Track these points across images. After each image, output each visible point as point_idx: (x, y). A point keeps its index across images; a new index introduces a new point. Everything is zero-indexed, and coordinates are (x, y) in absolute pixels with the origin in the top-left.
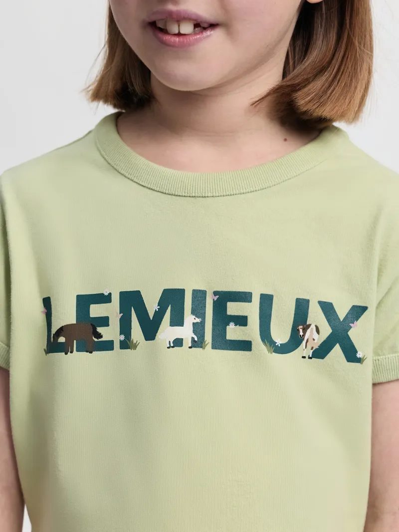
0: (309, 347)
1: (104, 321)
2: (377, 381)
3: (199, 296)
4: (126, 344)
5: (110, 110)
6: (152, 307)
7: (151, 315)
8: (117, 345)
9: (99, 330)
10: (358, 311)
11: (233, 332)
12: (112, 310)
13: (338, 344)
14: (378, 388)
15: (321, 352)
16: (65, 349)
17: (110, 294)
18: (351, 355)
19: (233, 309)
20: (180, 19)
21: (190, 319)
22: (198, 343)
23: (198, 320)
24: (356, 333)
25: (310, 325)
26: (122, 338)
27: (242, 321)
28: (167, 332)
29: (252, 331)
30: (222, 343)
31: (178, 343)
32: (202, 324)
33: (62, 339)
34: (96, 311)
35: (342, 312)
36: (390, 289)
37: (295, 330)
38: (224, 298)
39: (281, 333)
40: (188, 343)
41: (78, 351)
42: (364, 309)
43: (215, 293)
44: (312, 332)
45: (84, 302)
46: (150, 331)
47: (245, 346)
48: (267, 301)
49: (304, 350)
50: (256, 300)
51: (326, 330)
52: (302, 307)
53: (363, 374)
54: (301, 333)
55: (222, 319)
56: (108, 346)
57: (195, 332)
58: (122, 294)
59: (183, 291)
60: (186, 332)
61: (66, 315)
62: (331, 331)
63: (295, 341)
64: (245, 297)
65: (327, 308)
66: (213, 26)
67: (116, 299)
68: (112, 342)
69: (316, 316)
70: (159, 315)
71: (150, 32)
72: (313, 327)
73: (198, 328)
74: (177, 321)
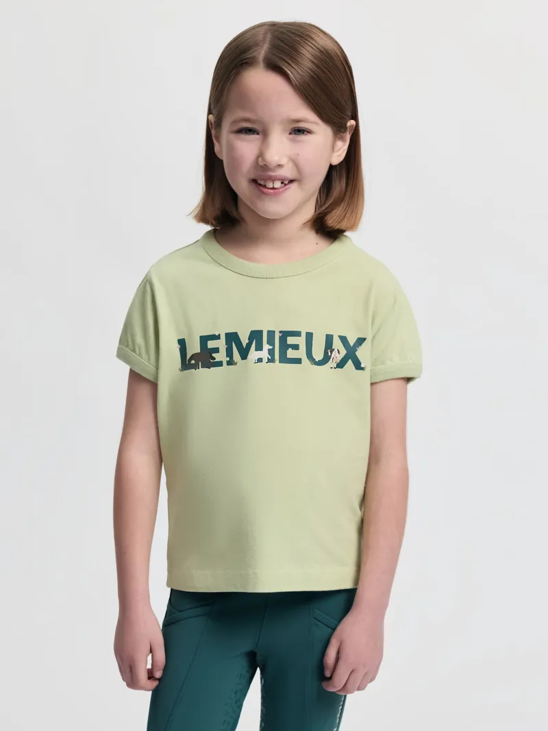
0: (334, 361)
1: (217, 350)
2: (374, 381)
3: (271, 334)
4: (230, 363)
5: (209, 228)
6: (245, 341)
7: (244, 346)
8: (225, 363)
9: (213, 355)
10: (361, 341)
11: (291, 354)
12: (221, 344)
13: (350, 361)
14: (374, 386)
15: (341, 365)
16: (195, 367)
17: (219, 335)
18: (358, 366)
19: (291, 340)
20: (273, 179)
21: (266, 347)
22: (271, 360)
23: (271, 347)
24: (361, 353)
25: (334, 350)
26: (228, 359)
27: (296, 347)
28: (254, 354)
29: (301, 353)
30: (284, 359)
31: (260, 360)
32: (274, 349)
33: (193, 362)
34: (211, 344)
35: (352, 342)
36: (379, 329)
37: (326, 353)
38: (285, 334)
39: (318, 354)
40: (265, 360)
41: (202, 367)
42: (365, 339)
43: (280, 332)
44: (335, 354)
45: (204, 340)
46: (244, 354)
47: (298, 361)
48: (309, 336)
49: (332, 364)
50: (303, 335)
51: (344, 352)
52: (329, 339)
53: (364, 377)
54: (330, 354)
55: (284, 346)
56: (220, 364)
57: (269, 354)
58: (226, 334)
59: (262, 331)
60: (264, 354)
61: (194, 348)
62: (346, 352)
63: (326, 359)
64: (297, 334)
65: (343, 339)
66: (291, 181)
67: (223, 337)
68: (222, 362)
69: (337, 344)
70: (249, 345)
71: (253, 186)
72: (336, 350)
73: (271, 352)
74: (259, 348)
